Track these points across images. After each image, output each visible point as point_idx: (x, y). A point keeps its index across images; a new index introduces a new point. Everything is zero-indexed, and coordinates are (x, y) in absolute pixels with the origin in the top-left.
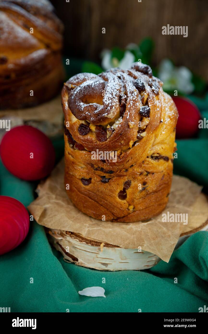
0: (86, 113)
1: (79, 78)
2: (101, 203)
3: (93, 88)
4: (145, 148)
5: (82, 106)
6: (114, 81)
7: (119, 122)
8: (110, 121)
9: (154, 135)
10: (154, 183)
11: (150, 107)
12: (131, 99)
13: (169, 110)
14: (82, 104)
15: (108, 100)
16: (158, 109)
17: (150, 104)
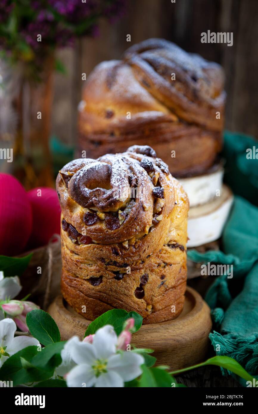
0: (93, 199)
1: (76, 164)
2: (115, 305)
3: (97, 172)
4: (162, 234)
5: (87, 192)
6: (119, 163)
7: (132, 205)
8: (121, 206)
9: (169, 219)
10: (172, 276)
11: (164, 186)
12: (142, 179)
13: (180, 192)
14: (86, 189)
15: (117, 182)
16: (171, 190)
17: (163, 184)
